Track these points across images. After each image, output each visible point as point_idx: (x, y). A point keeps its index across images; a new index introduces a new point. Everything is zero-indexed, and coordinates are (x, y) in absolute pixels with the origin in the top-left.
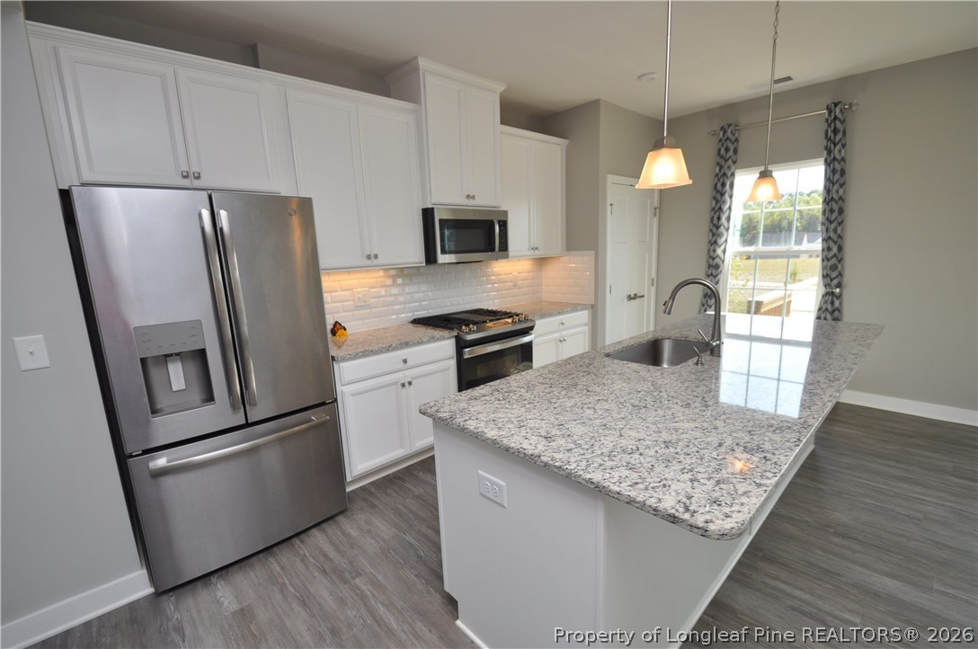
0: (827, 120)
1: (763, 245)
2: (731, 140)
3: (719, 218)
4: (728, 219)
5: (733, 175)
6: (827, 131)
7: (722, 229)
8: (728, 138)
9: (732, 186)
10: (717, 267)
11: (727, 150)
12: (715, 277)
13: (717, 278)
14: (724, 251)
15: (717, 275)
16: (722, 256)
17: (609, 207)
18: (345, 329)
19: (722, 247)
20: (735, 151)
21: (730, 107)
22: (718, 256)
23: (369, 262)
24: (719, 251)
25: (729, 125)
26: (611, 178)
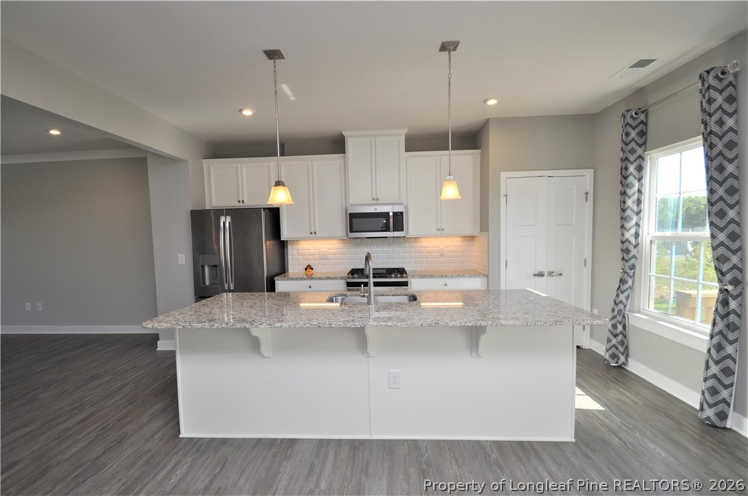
0: (701, 90)
1: (682, 231)
2: (631, 126)
3: (624, 202)
4: (639, 202)
5: (641, 157)
6: (702, 102)
7: (628, 212)
8: (627, 124)
9: (640, 169)
10: (627, 251)
11: (627, 134)
12: (627, 261)
13: (630, 263)
14: (637, 235)
15: (630, 259)
16: (633, 240)
17: (503, 199)
18: (312, 269)
19: (633, 231)
20: (642, 134)
21: (640, 92)
22: (628, 240)
23: (311, 236)
24: (629, 235)
25: (628, 111)
26: (504, 175)
